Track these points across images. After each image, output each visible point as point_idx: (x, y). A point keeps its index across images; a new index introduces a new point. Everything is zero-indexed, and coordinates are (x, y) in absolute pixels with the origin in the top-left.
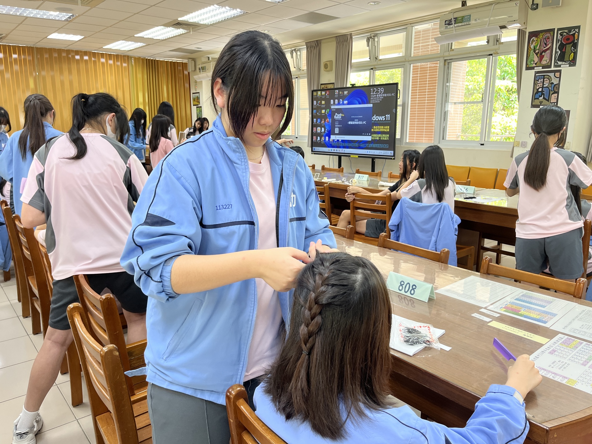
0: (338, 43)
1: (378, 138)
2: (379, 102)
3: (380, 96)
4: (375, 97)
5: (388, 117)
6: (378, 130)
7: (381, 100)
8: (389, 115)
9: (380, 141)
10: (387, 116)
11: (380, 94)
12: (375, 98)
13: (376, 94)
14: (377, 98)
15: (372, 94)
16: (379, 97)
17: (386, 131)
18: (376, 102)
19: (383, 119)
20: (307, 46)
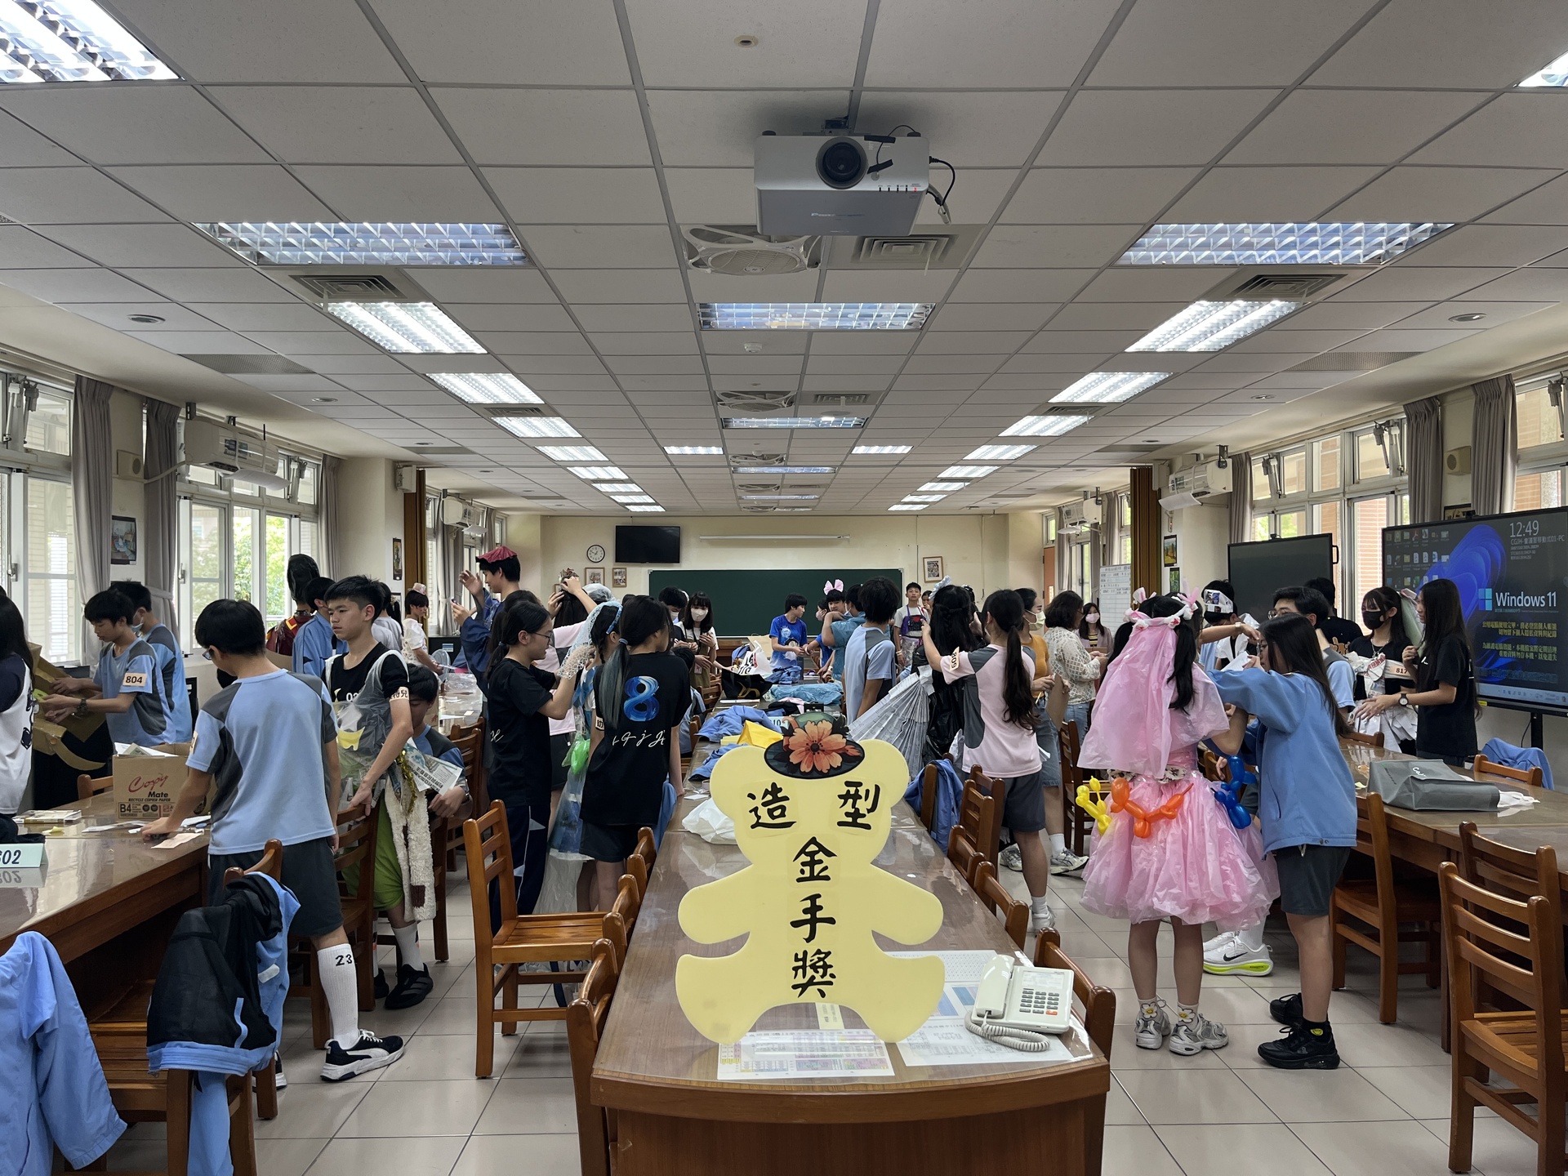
0: (1479, 403)
1: (1532, 656)
2: (1529, 557)
3: (1531, 542)
4: (1520, 545)
5: (1553, 597)
6: (1531, 632)
7: (1534, 552)
8: (1554, 594)
9: (1535, 665)
10: (1549, 594)
11: (1532, 536)
12: (1521, 548)
13: (1523, 538)
14: (1526, 547)
15: (1513, 536)
16: (1530, 545)
17: (1549, 636)
18: (1522, 557)
19: (1541, 603)
20: (1407, 414)
